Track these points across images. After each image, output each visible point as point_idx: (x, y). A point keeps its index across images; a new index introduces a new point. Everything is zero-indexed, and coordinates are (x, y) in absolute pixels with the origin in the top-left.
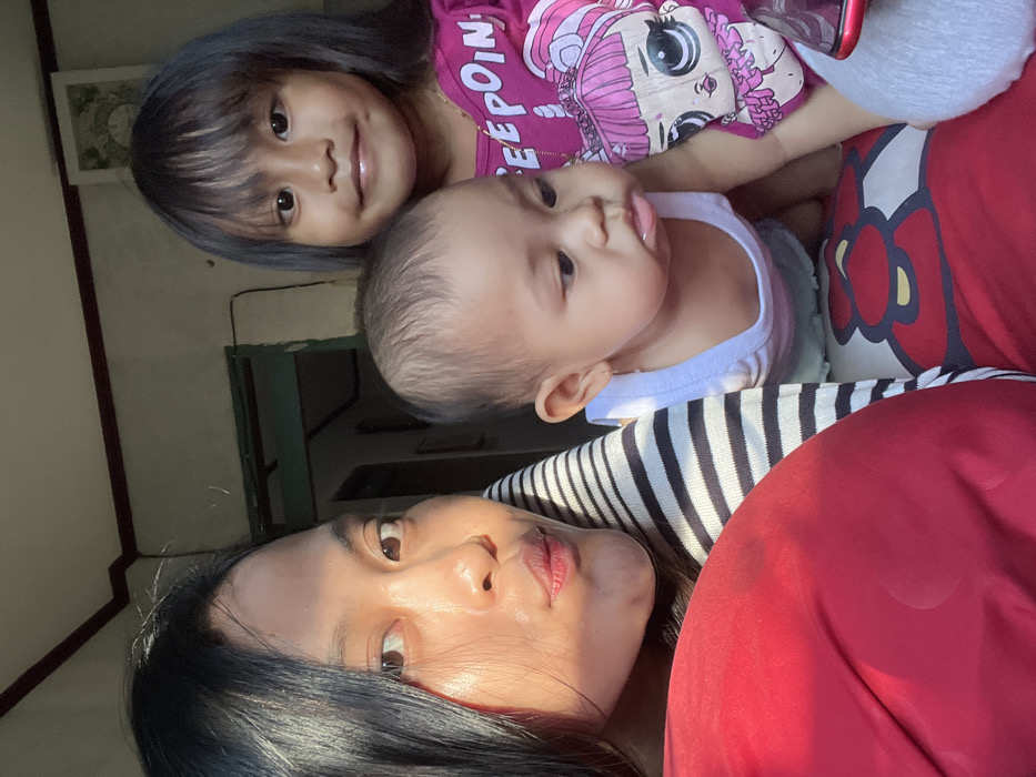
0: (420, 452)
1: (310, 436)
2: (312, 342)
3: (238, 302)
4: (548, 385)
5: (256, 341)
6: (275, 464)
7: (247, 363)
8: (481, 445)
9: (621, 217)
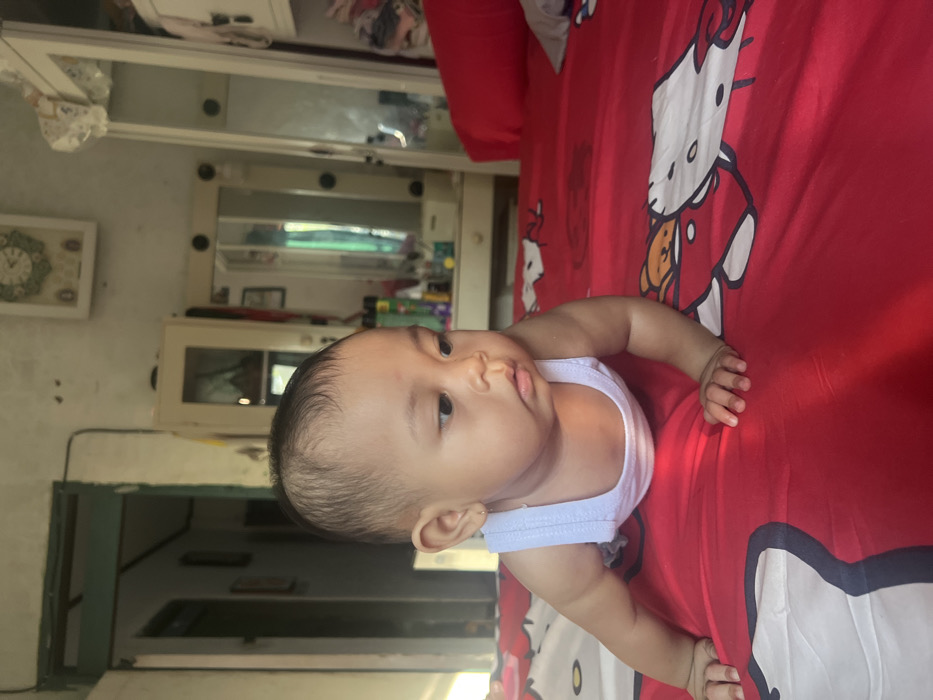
0: (234, 591)
1: (123, 569)
2: (143, 487)
3: (79, 440)
4: (428, 513)
5: (87, 478)
6: (79, 599)
7: (74, 500)
8: (291, 590)
9: (504, 372)
